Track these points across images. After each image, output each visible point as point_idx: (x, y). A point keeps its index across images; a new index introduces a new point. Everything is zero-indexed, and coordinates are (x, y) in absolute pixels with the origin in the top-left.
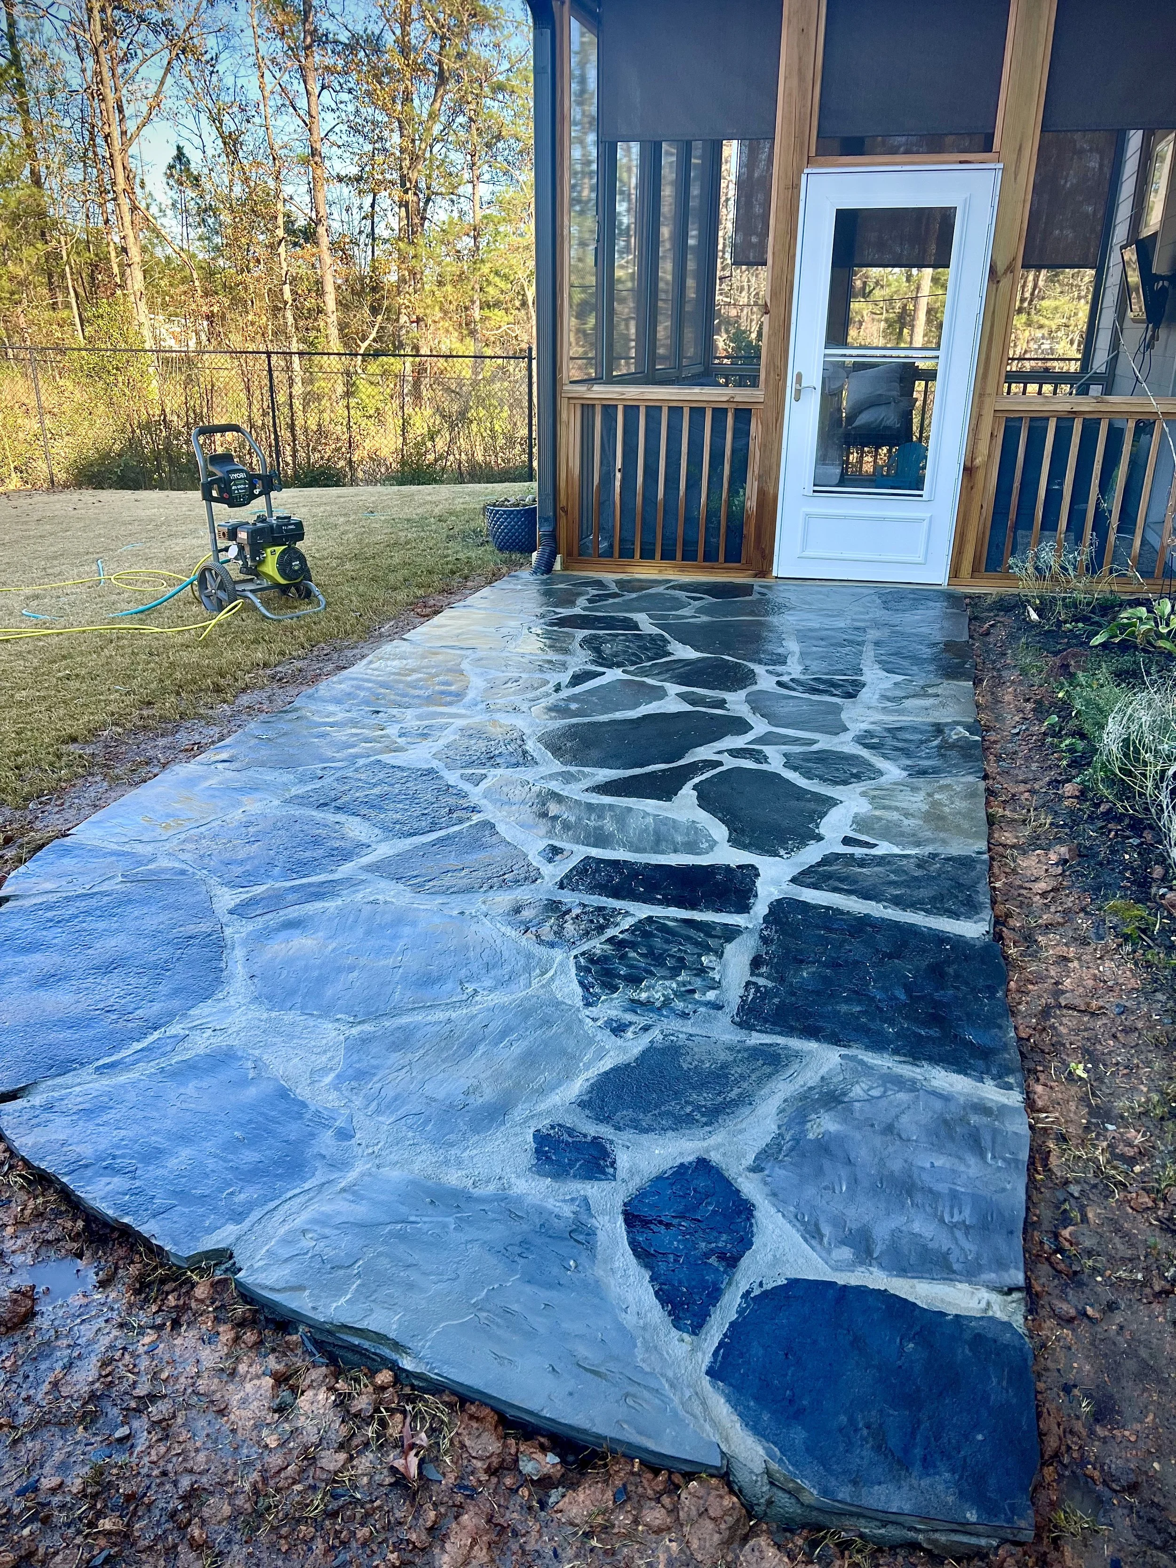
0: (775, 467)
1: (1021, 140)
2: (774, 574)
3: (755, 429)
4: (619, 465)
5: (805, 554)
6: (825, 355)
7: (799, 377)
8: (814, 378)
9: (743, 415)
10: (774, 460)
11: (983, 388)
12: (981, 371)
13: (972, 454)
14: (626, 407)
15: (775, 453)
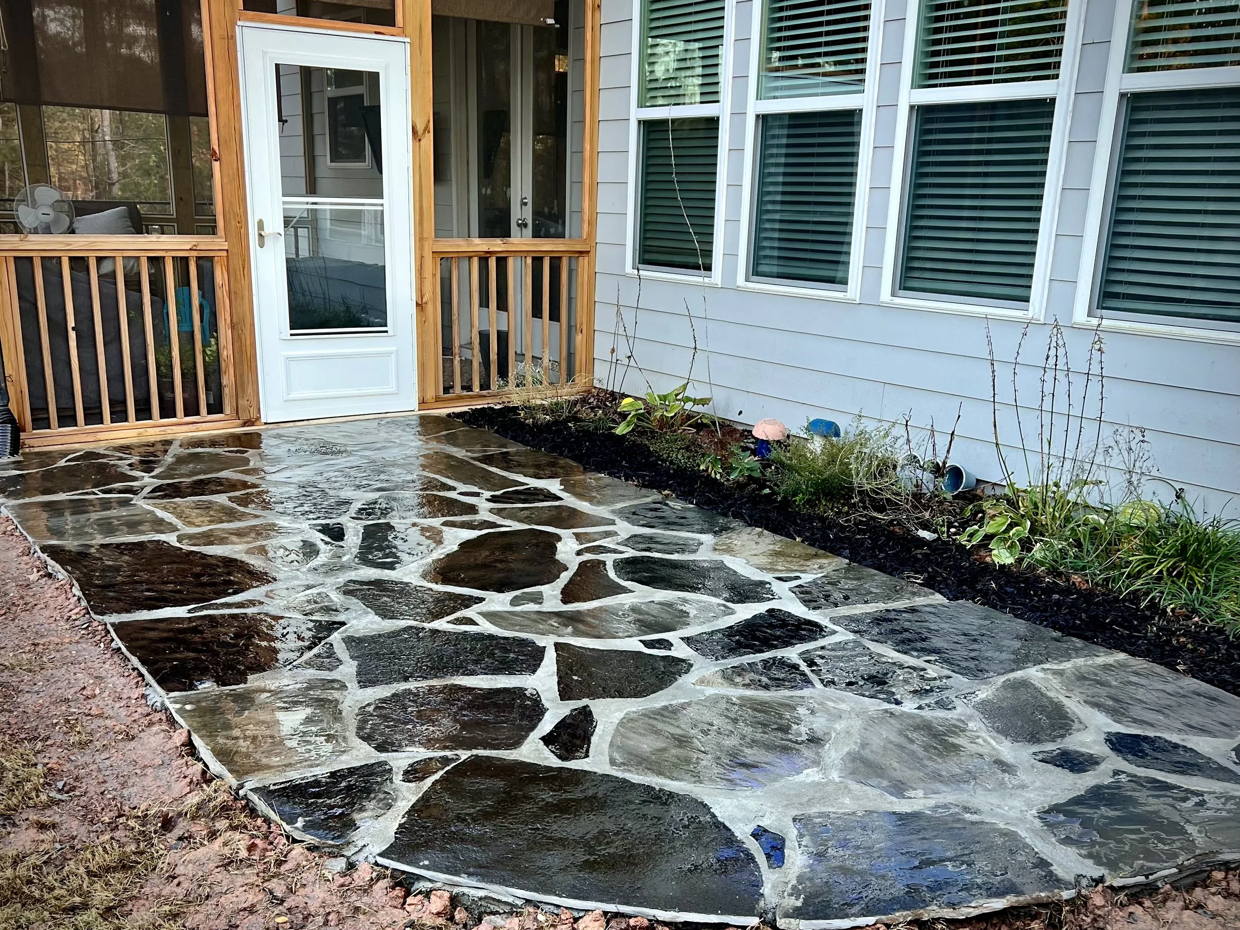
0: (248, 315)
1: (421, 20)
2: (263, 420)
3: (220, 276)
4: (71, 323)
5: (291, 396)
6: (284, 203)
7: (261, 226)
8: (275, 225)
9: (206, 264)
10: (247, 307)
11: (421, 233)
12: (418, 217)
13: (421, 293)
14: (72, 259)
15: (246, 299)
